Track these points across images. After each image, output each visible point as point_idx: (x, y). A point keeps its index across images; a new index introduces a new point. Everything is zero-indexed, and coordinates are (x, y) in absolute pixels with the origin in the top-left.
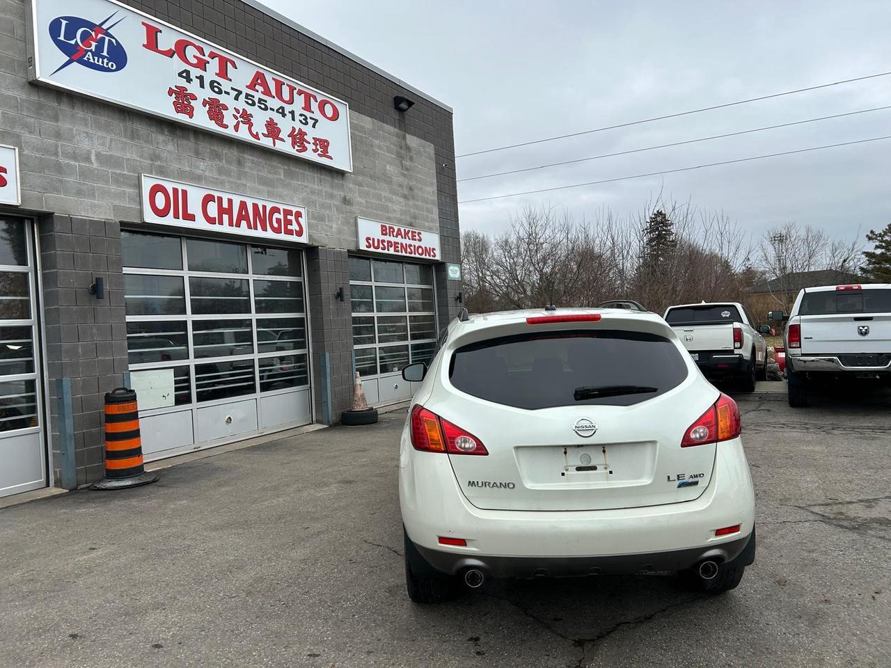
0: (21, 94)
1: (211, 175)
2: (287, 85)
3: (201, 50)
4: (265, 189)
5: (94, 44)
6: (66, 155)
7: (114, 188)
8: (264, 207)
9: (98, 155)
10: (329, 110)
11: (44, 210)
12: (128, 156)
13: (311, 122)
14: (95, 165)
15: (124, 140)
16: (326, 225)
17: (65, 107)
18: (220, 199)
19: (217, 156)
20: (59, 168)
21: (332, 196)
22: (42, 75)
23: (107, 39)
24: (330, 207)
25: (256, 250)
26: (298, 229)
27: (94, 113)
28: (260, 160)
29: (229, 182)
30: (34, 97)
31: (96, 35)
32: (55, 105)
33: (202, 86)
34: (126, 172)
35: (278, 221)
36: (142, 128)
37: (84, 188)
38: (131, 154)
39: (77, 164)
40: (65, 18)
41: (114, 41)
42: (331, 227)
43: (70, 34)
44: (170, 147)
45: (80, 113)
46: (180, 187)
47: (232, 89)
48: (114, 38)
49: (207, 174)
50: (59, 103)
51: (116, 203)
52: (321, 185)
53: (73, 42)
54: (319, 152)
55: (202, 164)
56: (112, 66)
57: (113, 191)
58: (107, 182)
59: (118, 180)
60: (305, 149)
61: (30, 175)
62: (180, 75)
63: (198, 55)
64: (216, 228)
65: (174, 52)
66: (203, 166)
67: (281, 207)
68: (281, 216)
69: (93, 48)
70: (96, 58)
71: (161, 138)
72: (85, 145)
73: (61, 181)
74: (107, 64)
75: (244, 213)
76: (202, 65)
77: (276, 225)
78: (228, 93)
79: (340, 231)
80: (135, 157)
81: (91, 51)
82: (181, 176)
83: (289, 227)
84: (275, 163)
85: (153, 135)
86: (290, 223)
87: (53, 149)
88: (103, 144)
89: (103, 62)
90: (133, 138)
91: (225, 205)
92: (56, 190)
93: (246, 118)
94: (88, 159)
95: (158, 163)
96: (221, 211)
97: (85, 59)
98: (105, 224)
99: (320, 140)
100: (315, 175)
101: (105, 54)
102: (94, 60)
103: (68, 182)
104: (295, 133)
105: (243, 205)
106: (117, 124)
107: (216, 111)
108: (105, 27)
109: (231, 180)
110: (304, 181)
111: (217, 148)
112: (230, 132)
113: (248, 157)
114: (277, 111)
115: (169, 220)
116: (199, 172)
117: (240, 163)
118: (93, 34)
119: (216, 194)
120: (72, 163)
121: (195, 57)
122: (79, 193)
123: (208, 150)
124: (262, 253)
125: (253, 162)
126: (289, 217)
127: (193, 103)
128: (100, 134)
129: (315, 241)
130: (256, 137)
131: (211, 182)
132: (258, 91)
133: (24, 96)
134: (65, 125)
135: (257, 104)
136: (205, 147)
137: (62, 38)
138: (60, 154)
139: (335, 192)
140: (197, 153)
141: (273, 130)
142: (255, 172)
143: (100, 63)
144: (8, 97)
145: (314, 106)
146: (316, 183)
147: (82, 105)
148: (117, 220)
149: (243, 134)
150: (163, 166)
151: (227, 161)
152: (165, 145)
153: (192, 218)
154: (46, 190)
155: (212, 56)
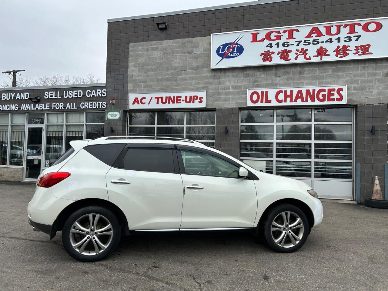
0: (209, 74)
1: (283, 82)
2: (335, 26)
3: (279, 32)
4: (317, 81)
5: (231, 50)
6: (221, 89)
7: (237, 96)
8: (314, 91)
9: (232, 86)
10: (372, 27)
11: (213, 107)
12: (244, 83)
13: (354, 39)
14: (231, 90)
15: (243, 78)
16: (367, 92)
17: (223, 74)
18: (286, 92)
19: (287, 73)
20: (219, 94)
21: (374, 75)
22: (213, 67)
23: (236, 46)
24: (372, 81)
25: (318, 110)
26: (338, 97)
27: (232, 72)
28: (315, 68)
29: (293, 83)
30: (213, 74)
31: (232, 47)
32: (219, 74)
33: (278, 46)
34: (242, 90)
35: (324, 96)
36: (250, 72)
37: (226, 98)
38: (246, 83)
39: (225, 91)
40: (221, 46)
41: (239, 45)
42: (372, 92)
43: (223, 50)
44: (263, 76)
45: (227, 74)
46: (265, 91)
47: (296, 42)
48: (239, 44)
49: (281, 82)
50: (221, 73)
51: (238, 101)
52: (364, 70)
53: (224, 52)
54: (360, 53)
55: (278, 79)
56: (238, 54)
57: (237, 97)
58: (235, 95)
59: (239, 93)
60: (347, 54)
61: (210, 98)
62: (267, 46)
63: (277, 34)
64: (283, 104)
65: (265, 39)
66: (278, 80)
67: (326, 89)
68: (326, 93)
69: (231, 51)
70: (232, 54)
71: (258, 73)
72: (228, 84)
73: (219, 98)
74: (236, 54)
75: (300, 95)
76: (279, 38)
77: (321, 97)
78: (293, 45)
79: (379, 93)
80: (247, 83)
81: (230, 52)
82: (267, 86)
83: (332, 97)
84: (326, 67)
85: (255, 73)
86: (333, 95)
87: (218, 88)
88: (235, 82)
89: (234, 55)
90: (246, 77)
91: (289, 93)
92: (218, 101)
93: (304, 52)
94: (229, 89)
95: (257, 83)
96: (286, 96)
97: (228, 56)
98: (232, 110)
99: (361, 46)
100: (360, 66)
101: (235, 51)
102: (231, 55)
103: (221, 97)
104: (340, 49)
105: (300, 92)
106: (241, 74)
107: (284, 55)
108: (236, 42)
109: (294, 82)
110: (349, 71)
111: (287, 70)
112: (293, 61)
113: (306, 69)
114: (327, 42)
115: (259, 104)
116: (276, 82)
117: (300, 73)
118: (231, 46)
119: (283, 90)
120: (223, 91)
121: (275, 36)
122: (225, 100)
123: (282, 72)
124: (322, 111)
125: (309, 70)
126: (332, 92)
127: (272, 55)
128: (234, 79)
129: (354, 101)
130: (310, 58)
131: (282, 85)
132: (312, 37)
133: (210, 75)
134: (222, 80)
135: (312, 43)
136: (280, 71)
137: (220, 52)
138: (220, 89)
139: (378, 71)
140: (276, 75)
141: (322, 52)
142: (311, 75)
143: (233, 55)
144: (206, 76)
145: (358, 29)
146: (360, 70)
147: (228, 71)
148: (238, 107)
149: (301, 59)
150: (259, 84)
151: (293, 74)
152: (260, 76)
153: (270, 102)
154: (214, 101)
155: (284, 32)
